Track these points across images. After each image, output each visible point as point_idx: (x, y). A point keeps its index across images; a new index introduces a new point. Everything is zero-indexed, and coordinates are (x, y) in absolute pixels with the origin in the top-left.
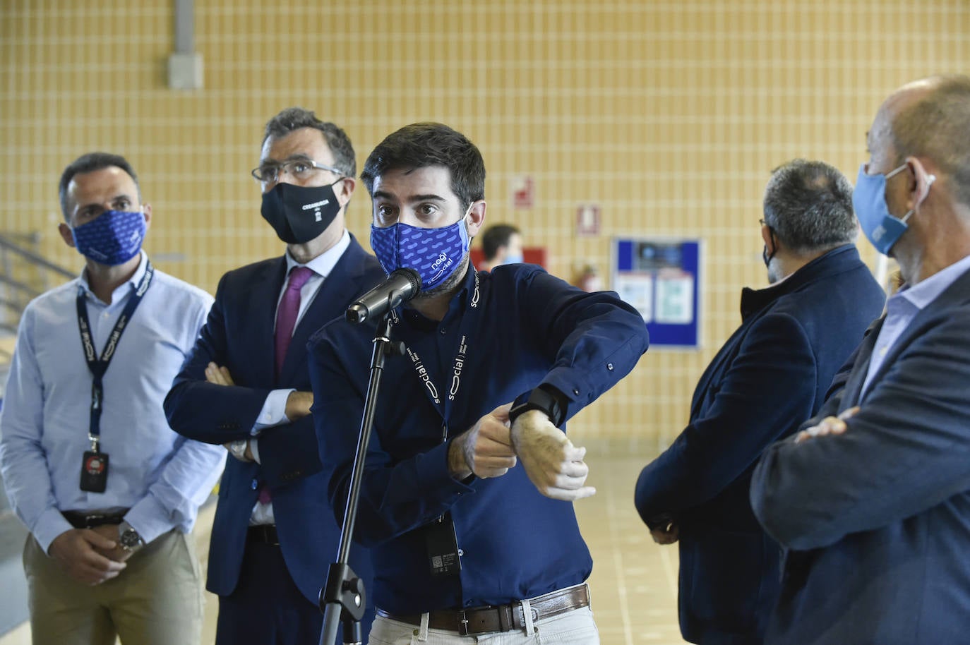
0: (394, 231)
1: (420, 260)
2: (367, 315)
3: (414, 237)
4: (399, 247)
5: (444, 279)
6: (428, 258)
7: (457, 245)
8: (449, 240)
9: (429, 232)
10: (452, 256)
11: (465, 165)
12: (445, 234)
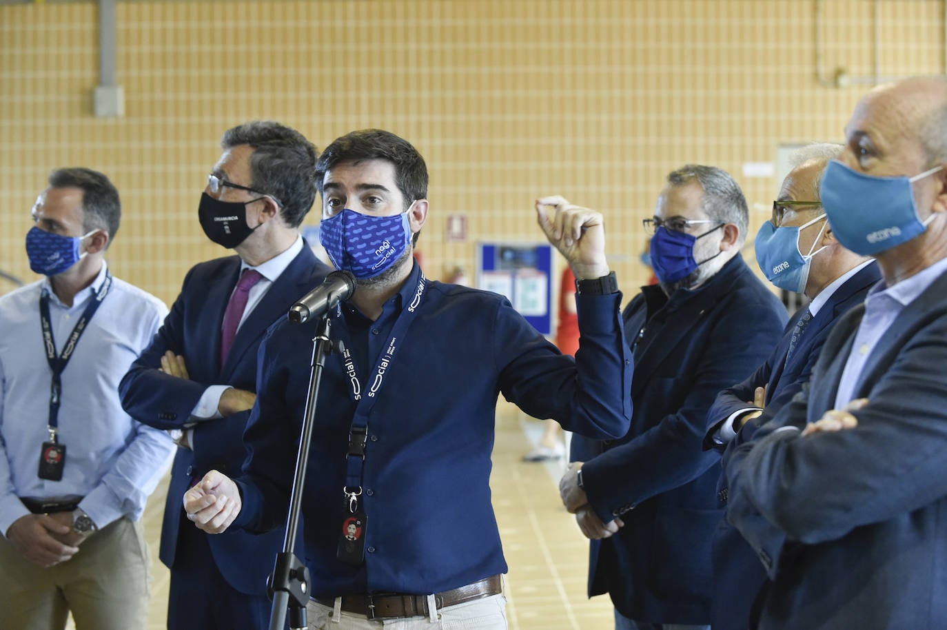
0: (341, 216)
1: (364, 245)
2: (308, 315)
3: (359, 223)
4: (345, 230)
5: (387, 267)
6: (372, 244)
7: (400, 235)
8: (392, 229)
9: (374, 220)
10: (395, 244)
11: (409, 164)
12: (389, 223)
